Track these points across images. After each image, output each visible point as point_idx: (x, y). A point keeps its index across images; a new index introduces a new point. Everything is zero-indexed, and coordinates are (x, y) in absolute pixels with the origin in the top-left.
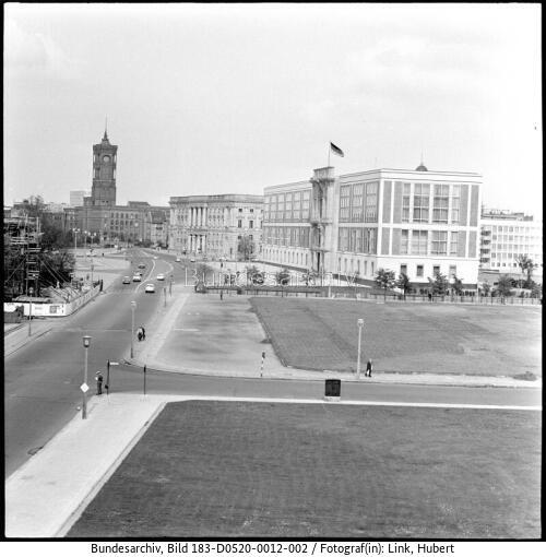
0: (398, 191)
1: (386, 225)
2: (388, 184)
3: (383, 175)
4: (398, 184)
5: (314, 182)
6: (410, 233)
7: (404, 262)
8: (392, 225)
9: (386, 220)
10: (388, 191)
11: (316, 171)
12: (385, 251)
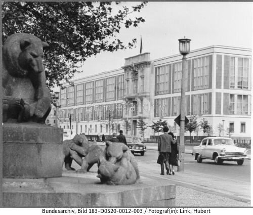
0: (227, 63)
1: (218, 90)
2: (219, 57)
3: (216, 50)
4: (226, 57)
5: (126, 68)
6: (236, 97)
7: (232, 120)
8: (222, 91)
9: (218, 86)
10: (219, 62)
11: (126, 59)
12: (218, 112)
